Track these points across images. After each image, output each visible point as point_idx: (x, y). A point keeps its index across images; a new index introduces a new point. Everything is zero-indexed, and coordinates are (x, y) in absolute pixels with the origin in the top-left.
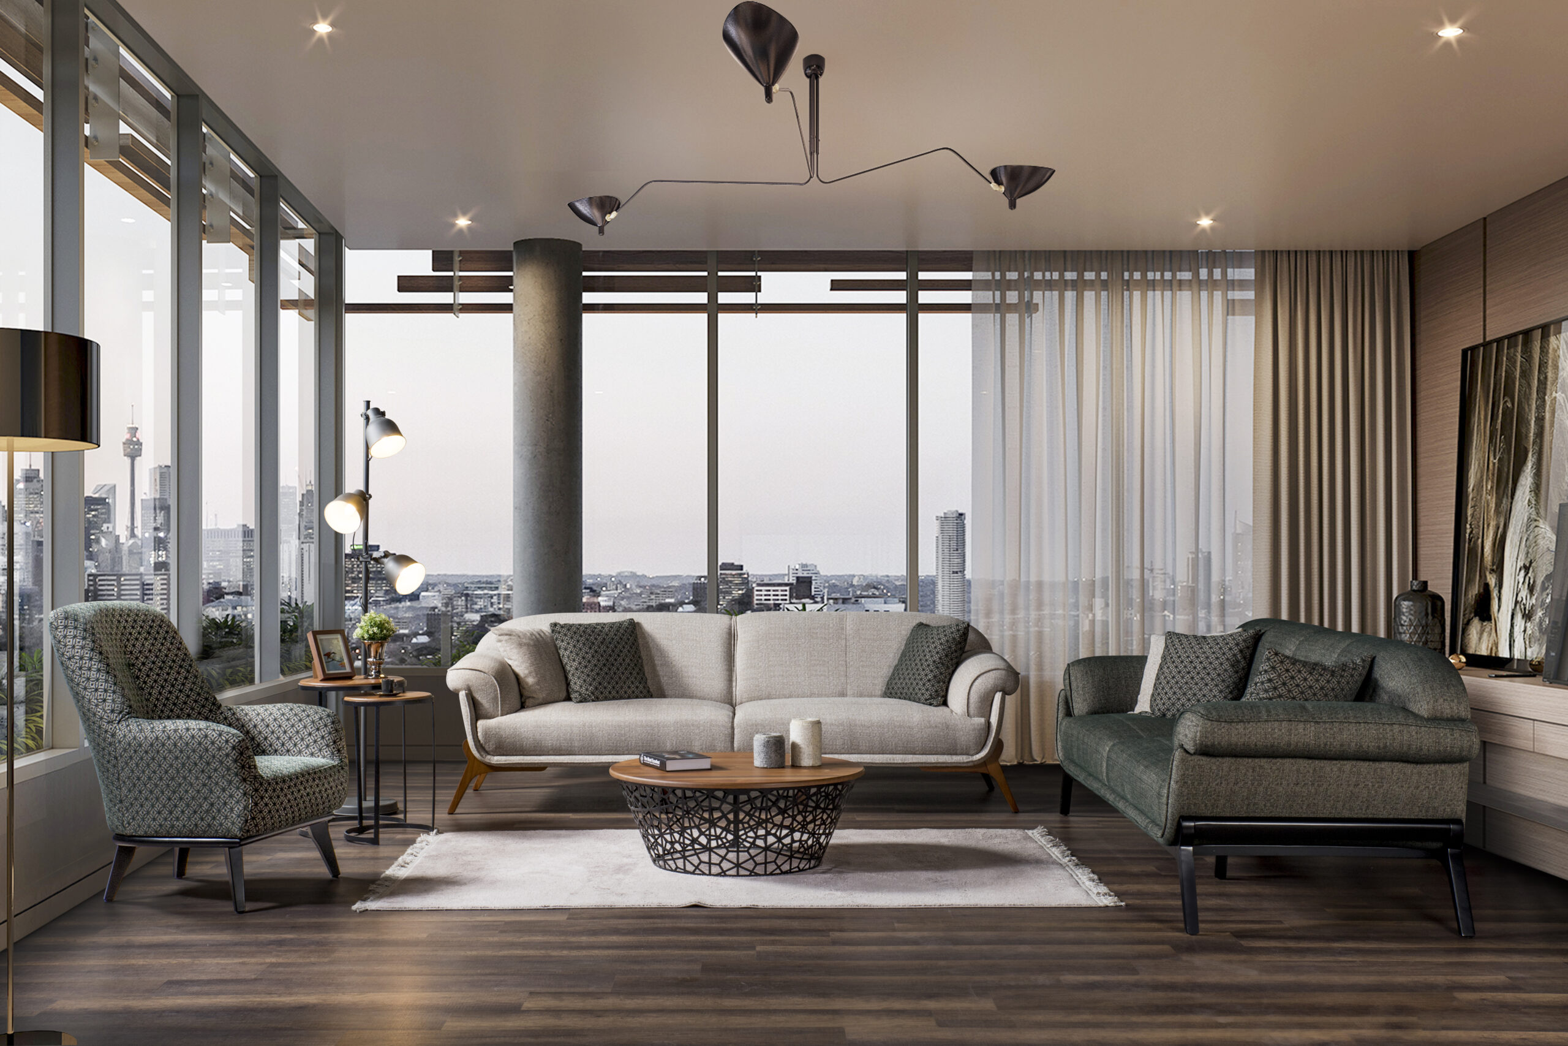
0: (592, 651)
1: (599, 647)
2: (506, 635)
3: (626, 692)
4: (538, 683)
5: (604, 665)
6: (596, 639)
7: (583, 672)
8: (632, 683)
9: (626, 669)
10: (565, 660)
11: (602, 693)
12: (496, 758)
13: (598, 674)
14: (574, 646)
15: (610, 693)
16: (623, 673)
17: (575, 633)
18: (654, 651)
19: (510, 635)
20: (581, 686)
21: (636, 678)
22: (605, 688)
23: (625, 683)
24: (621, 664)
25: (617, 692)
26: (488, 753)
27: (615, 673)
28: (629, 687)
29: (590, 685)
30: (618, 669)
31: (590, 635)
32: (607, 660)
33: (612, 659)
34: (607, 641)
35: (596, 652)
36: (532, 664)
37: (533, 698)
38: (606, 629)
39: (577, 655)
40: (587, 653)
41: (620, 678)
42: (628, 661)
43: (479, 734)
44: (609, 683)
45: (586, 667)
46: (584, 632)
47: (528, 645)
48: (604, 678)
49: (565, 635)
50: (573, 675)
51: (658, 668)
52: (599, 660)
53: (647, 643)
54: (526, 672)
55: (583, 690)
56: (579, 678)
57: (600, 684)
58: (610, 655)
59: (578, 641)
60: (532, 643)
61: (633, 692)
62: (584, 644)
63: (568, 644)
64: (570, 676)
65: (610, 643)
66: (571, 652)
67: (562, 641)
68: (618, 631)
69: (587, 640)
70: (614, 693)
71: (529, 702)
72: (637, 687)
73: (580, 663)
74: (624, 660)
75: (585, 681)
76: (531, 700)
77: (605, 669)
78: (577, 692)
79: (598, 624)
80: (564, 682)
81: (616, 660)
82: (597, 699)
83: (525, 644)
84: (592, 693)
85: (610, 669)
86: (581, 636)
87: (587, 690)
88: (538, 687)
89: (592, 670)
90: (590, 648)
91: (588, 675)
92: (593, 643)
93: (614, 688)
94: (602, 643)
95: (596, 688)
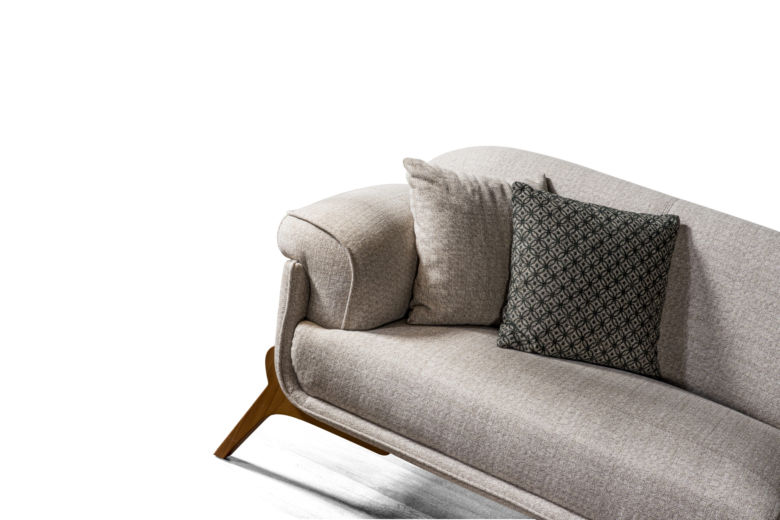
0: (568, 259)
1: (585, 256)
2: (425, 179)
3: (604, 353)
4: (445, 285)
5: (581, 291)
6: (585, 238)
7: (534, 292)
8: (624, 338)
9: (621, 310)
10: (515, 258)
11: (555, 342)
12: (310, 400)
13: (560, 305)
14: (539, 240)
15: (572, 345)
16: (612, 317)
17: (550, 215)
18: (694, 288)
19: (432, 181)
20: (522, 318)
21: (634, 332)
22: (565, 335)
23: (609, 335)
24: (614, 299)
25: (588, 349)
26: (300, 387)
27: (595, 313)
28: (615, 345)
29: (539, 321)
30: (605, 306)
31: (576, 228)
32: (590, 284)
33: (600, 285)
34: (605, 248)
35: (575, 262)
36: (448, 248)
37: (427, 308)
38: (615, 225)
39: (538, 257)
40: (556, 259)
41: (602, 324)
42: (631, 295)
43: (293, 349)
44: (576, 328)
45: (544, 284)
46: (568, 217)
47: (457, 209)
48: (569, 316)
49: (531, 213)
50: (517, 290)
51: (690, 322)
52: (573, 280)
53: (688, 269)
54: (434, 258)
55: (522, 326)
56: (523, 300)
57: (558, 324)
58: (600, 277)
59: (549, 232)
60: (466, 207)
61: (620, 356)
62: (558, 241)
63: (530, 230)
64: (512, 289)
65: (610, 253)
66: (529, 248)
67: (522, 222)
68: (635, 234)
69: (567, 234)
70: (579, 348)
71: (418, 315)
72: (631, 349)
73: (536, 274)
74: (623, 292)
75: (531, 309)
76: (422, 311)
77: (579, 301)
78: (512, 324)
79: (603, 209)
80: (500, 296)
81: (607, 288)
82: (541, 351)
83: (451, 206)
84: (537, 338)
85: (588, 302)
86: (559, 224)
87: (529, 327)
88: (444, 292)
89: (552, 295)
90: (566, 252)
91: (542, 302)
92: (576, 245)
93: (582, 338)
94: (593, 249)
95: (548, 331)
